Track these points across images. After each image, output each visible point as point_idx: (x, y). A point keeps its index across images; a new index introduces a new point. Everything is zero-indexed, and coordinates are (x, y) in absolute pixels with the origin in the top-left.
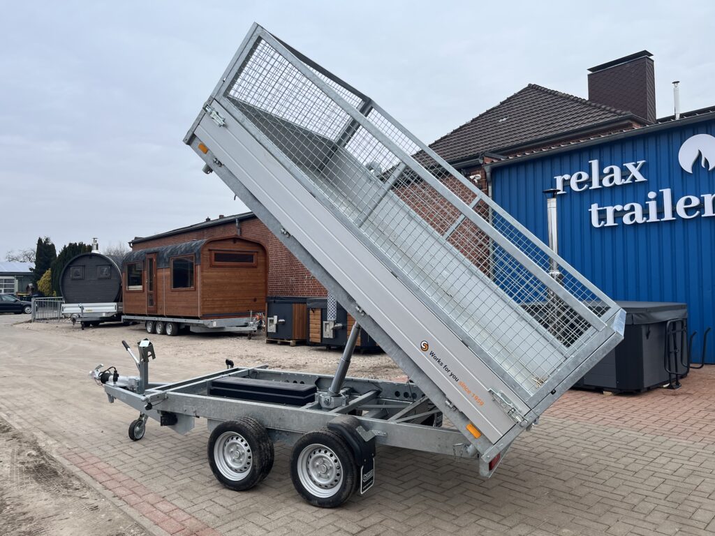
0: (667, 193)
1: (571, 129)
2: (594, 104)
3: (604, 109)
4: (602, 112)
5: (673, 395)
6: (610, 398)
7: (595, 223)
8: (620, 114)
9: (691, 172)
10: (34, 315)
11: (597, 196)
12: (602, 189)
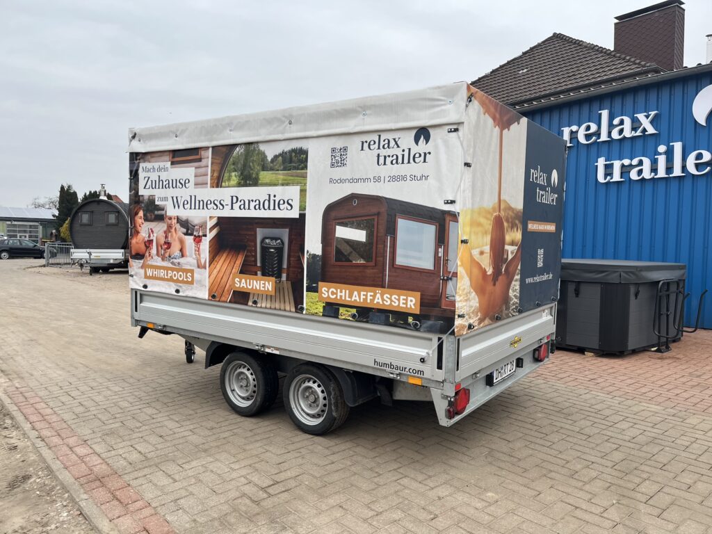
0: (678, 147)
1: (593, 80)
2: (618, 55)
3: (629, 61)
4: (626, 64)
5: (659, 358)
6: (590, 359)
7: (601, 178)
8: (644, 66)
9: (704, 124)
10: (48, 260)
11: (605, 149)
12: (610, 142)
